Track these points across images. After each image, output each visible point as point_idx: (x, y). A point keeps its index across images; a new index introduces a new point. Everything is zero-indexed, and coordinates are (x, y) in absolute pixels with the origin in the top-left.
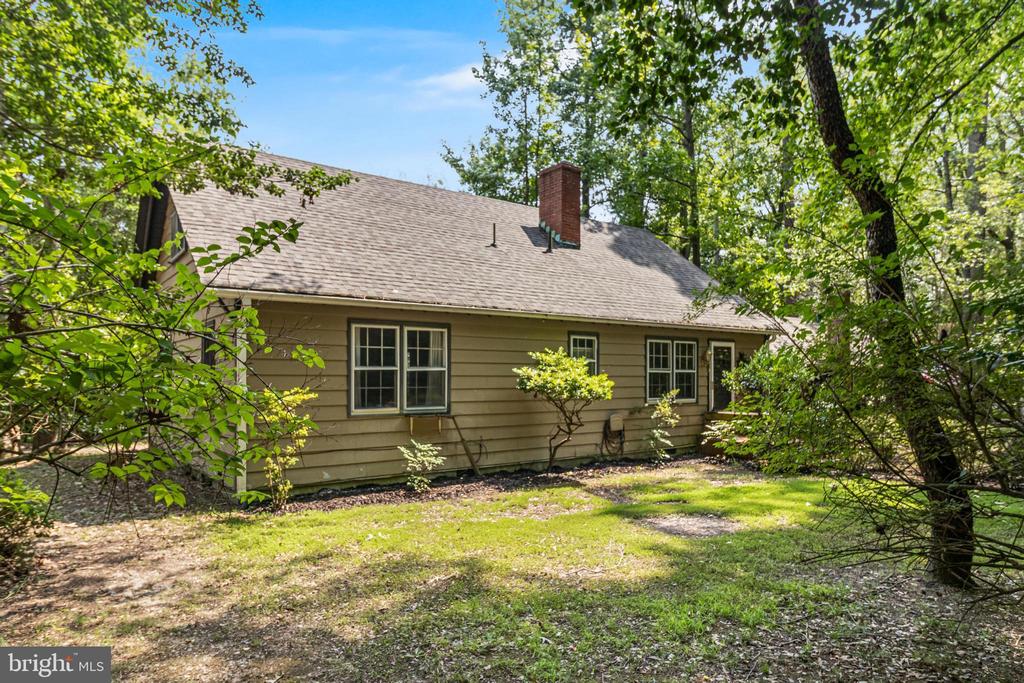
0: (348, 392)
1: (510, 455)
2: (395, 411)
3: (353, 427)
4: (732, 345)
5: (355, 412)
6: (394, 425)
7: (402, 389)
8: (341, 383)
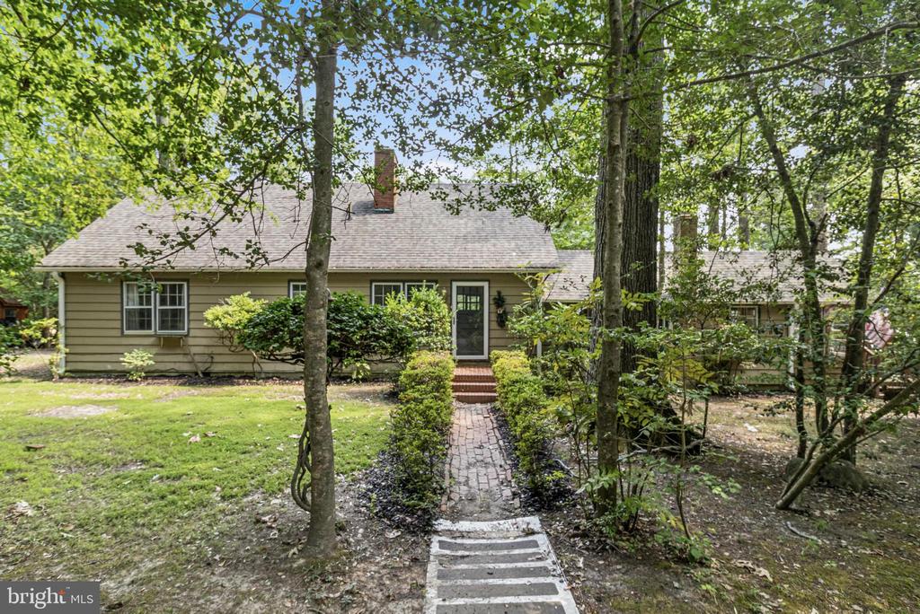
0: (122, 320)
1: (237, 365)
2: (151, 332)
3: (124, 341)
4: (486, 284)
5: (126, 332)
6: (151, 340)
7: (155, 320)
8: (118, 316)
